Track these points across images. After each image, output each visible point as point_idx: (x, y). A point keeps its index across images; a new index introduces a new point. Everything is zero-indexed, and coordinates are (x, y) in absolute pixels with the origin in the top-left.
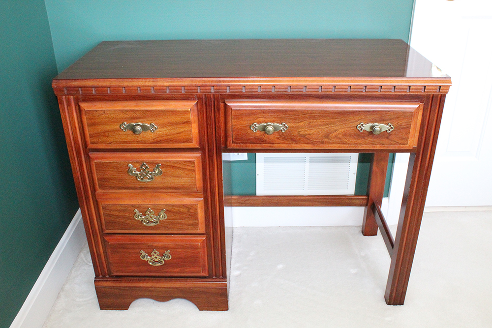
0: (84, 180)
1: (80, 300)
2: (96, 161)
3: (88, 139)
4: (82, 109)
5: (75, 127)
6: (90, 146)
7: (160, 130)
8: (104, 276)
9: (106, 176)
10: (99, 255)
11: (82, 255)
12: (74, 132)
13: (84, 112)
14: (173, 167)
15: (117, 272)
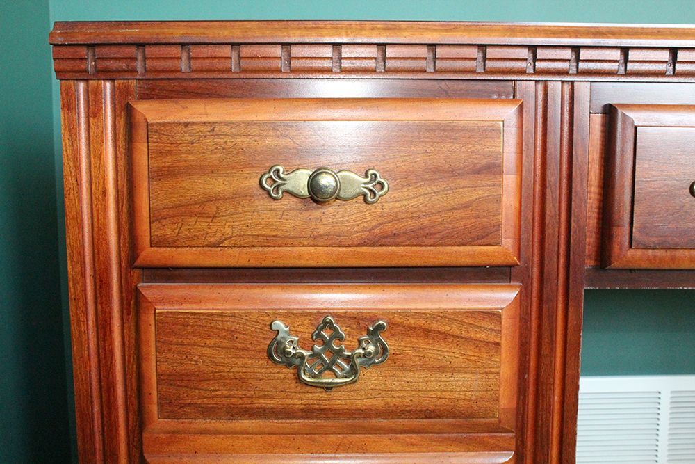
0: (107, 388)
2: (160, 308)
3: (144, 228)
4: (138, 118)
6: (150, 254)
7: (398, 194)
9: (189, 366)
13: (141, 132)
14: (426, 333)
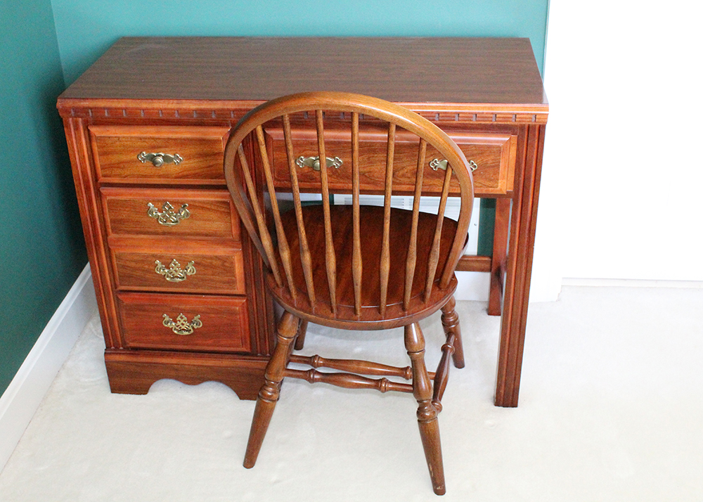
0: (94, 222)
1: (86, 380)
2: (108, 198)
3: (100, 172)
4: (92, 134)
5: (84, 156)
6: (102, 180)
7: (187, 162)
8: (117, 348)
9: (120, 217)
10: (111, 319)
11: (91, 325)
12: (82, 162)
13: (94, 139)
14: (203, 208)
15: (133, 341)
